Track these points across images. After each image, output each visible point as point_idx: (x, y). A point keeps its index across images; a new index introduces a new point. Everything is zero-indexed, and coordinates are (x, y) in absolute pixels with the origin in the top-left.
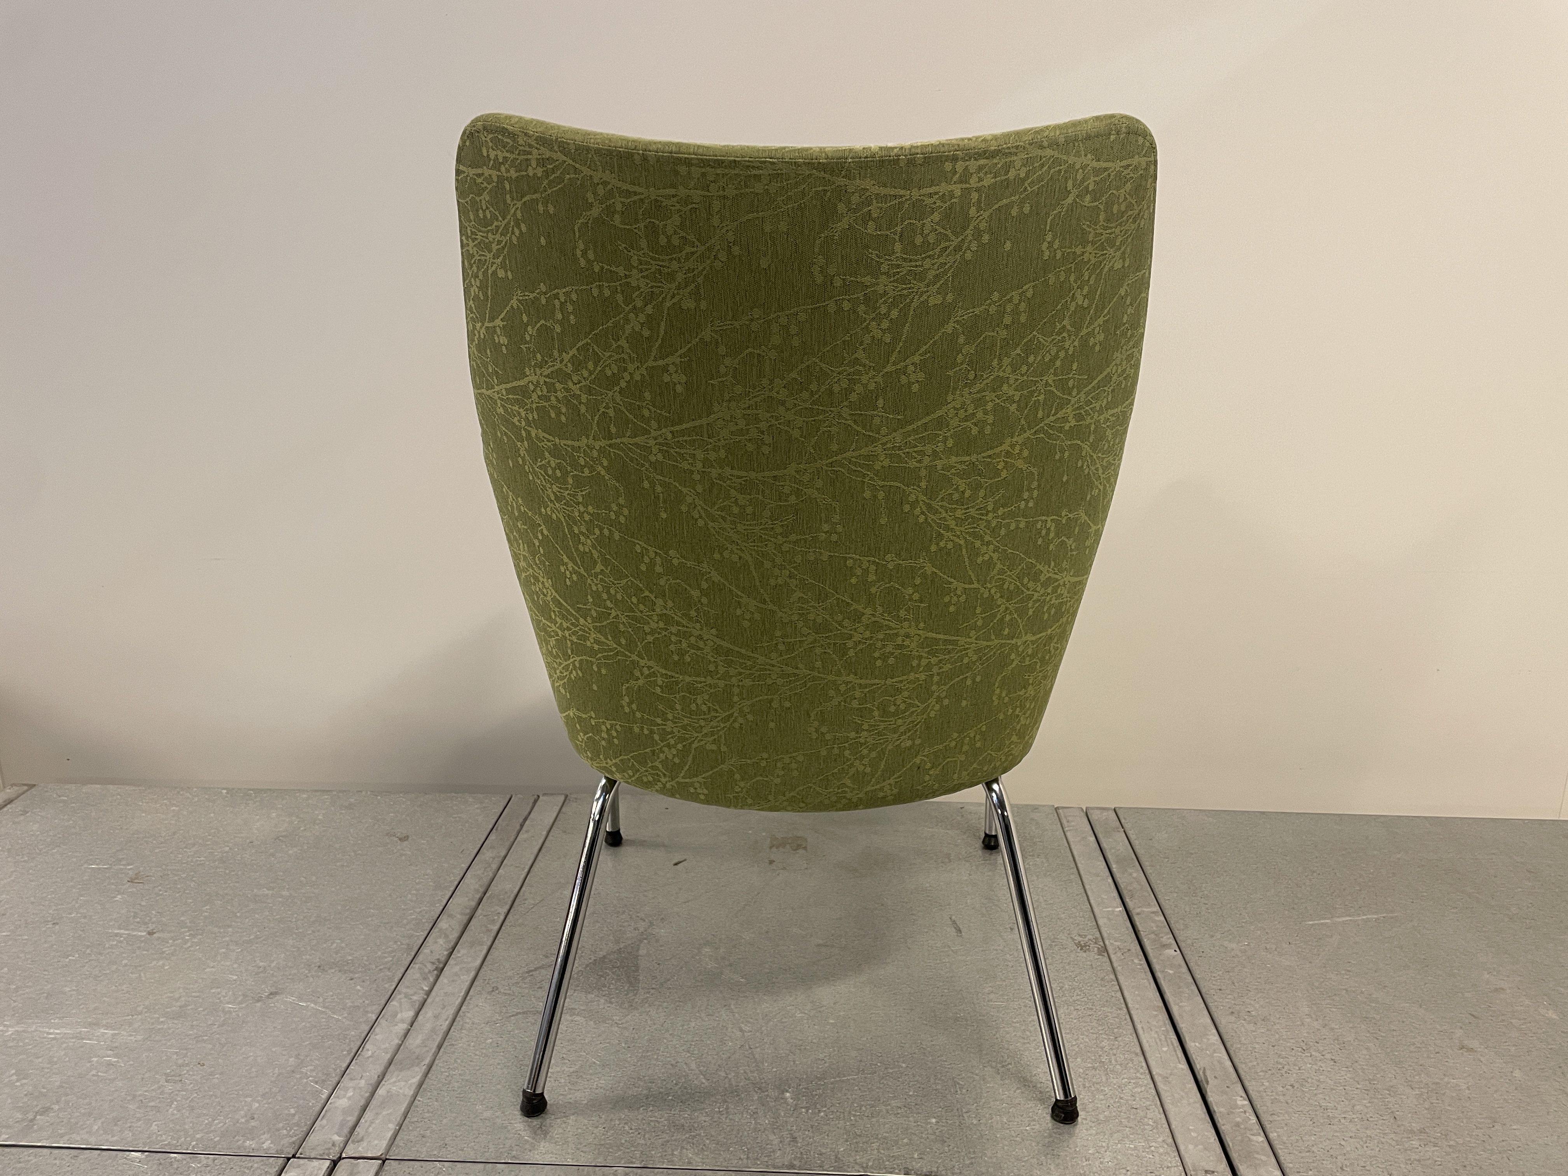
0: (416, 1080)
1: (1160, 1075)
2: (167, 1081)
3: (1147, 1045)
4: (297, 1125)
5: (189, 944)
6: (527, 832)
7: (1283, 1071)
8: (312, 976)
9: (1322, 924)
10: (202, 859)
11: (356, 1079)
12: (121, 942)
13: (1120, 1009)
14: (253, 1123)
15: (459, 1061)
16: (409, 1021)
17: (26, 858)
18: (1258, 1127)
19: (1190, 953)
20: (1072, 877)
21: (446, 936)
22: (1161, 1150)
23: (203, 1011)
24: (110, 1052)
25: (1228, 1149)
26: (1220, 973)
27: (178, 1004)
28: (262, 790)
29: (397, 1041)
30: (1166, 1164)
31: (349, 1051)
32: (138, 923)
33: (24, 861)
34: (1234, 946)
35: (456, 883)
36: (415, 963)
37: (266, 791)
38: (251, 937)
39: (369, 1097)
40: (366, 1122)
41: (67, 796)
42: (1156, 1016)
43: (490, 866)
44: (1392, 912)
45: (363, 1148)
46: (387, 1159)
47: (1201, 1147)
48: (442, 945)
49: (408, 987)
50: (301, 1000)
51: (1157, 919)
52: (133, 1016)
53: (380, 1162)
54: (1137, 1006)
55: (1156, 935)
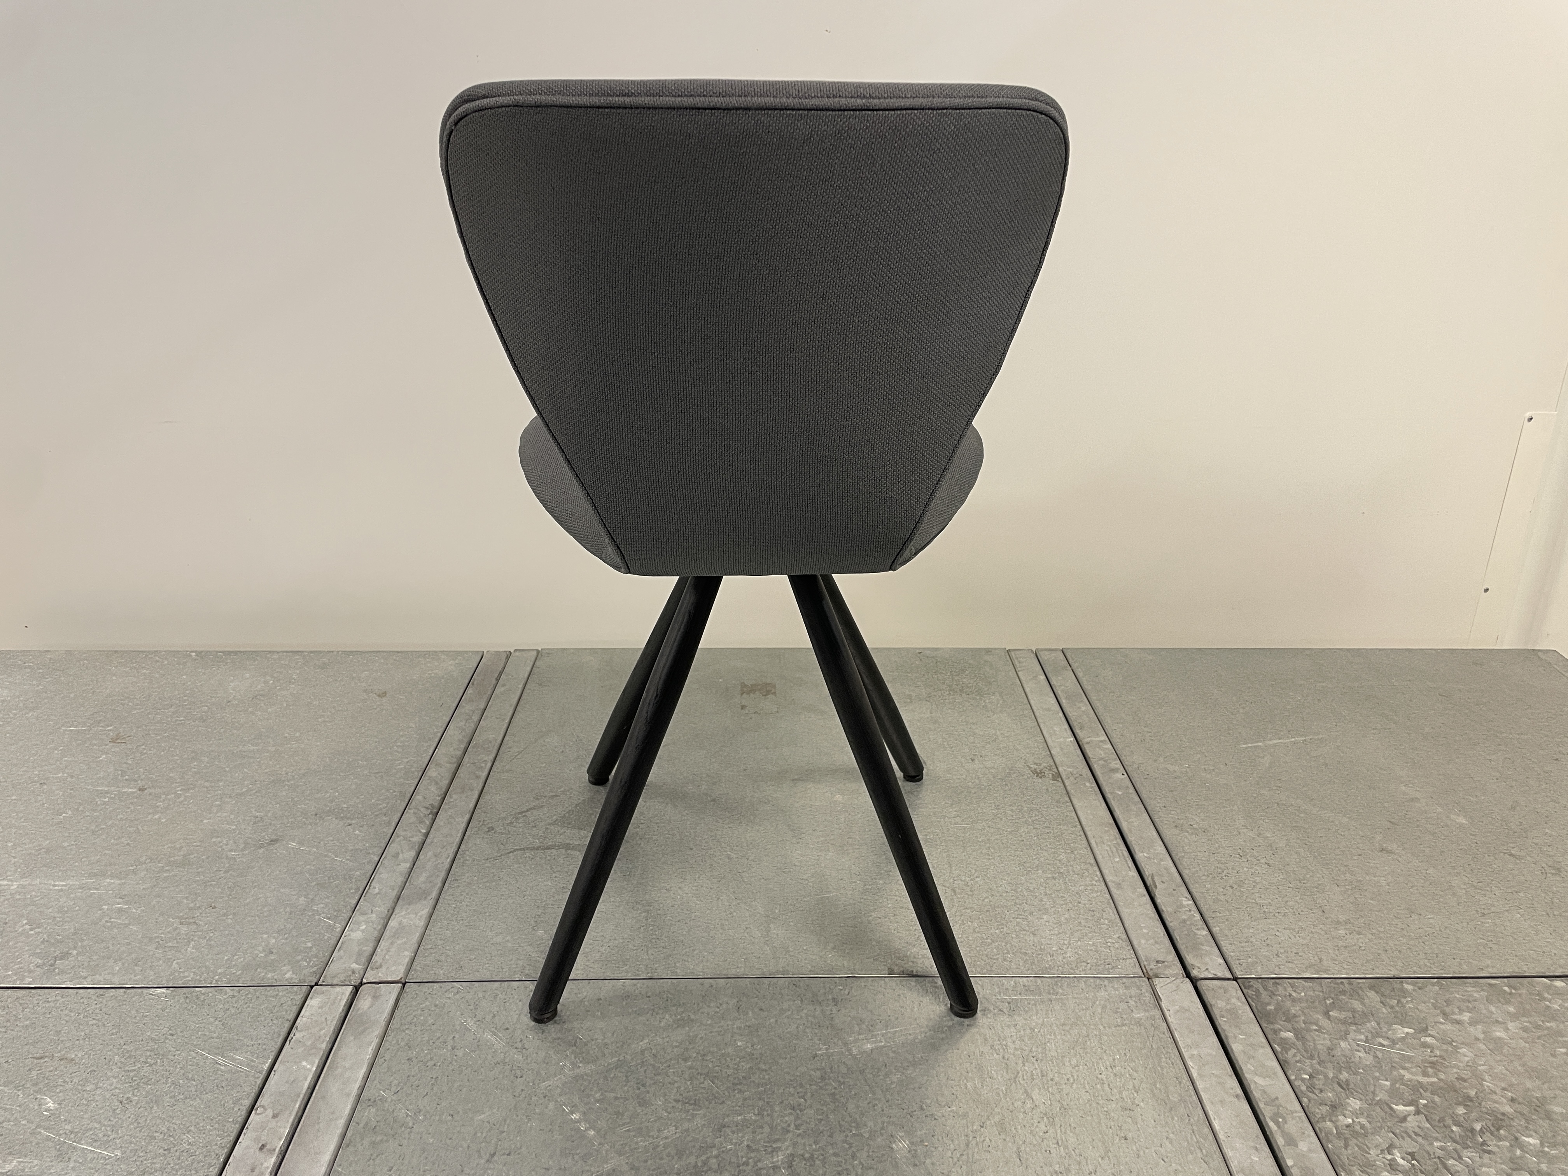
0: (425, 912)
1: (1113, 882)
2: (181, 924)
3: (1101, 857)
4: (316, 956)
5: (182, 799)
6: (504, 685)
7: (1223, 875)
8: (310, 824)
9: (1255, 747)
11: (366, 914)
12: (112, 798)
13: (1076, 827)
14: (273, 957)
15: (464, 894)
16: (411, 860)
18: (1201, 923)
19: (1136, 775)
20: (1026, 712)
21: (437, 783)
22: (1117, 945)
23: (207, 858)
24: (119, 900)
25: (1176, 942)
26: (1164, 792)
27: (181, 853)
28: (232, 652)
29: (401, 879)
30: (1122, 957)
31: (357, 889)
32: (127, 780)
34: (1176, 768)
35: (440, 734)
36: (409, 809)
37: (236, 653)
38: (244, 790)
39: (381, 929)
40: (382, 951)
42: (1107, 831)
43: (471, 718)
44: (1318, 734)
45: (382, 974)
46: (406, 982)
47: (1152, 941)
48: (433, 792)
49: (405, 830)
50: (303, 845)
51: (1105, 746)
52: (137, 866)
53: (400, 985)
54: (1090, 823)
55: (1105, 761)
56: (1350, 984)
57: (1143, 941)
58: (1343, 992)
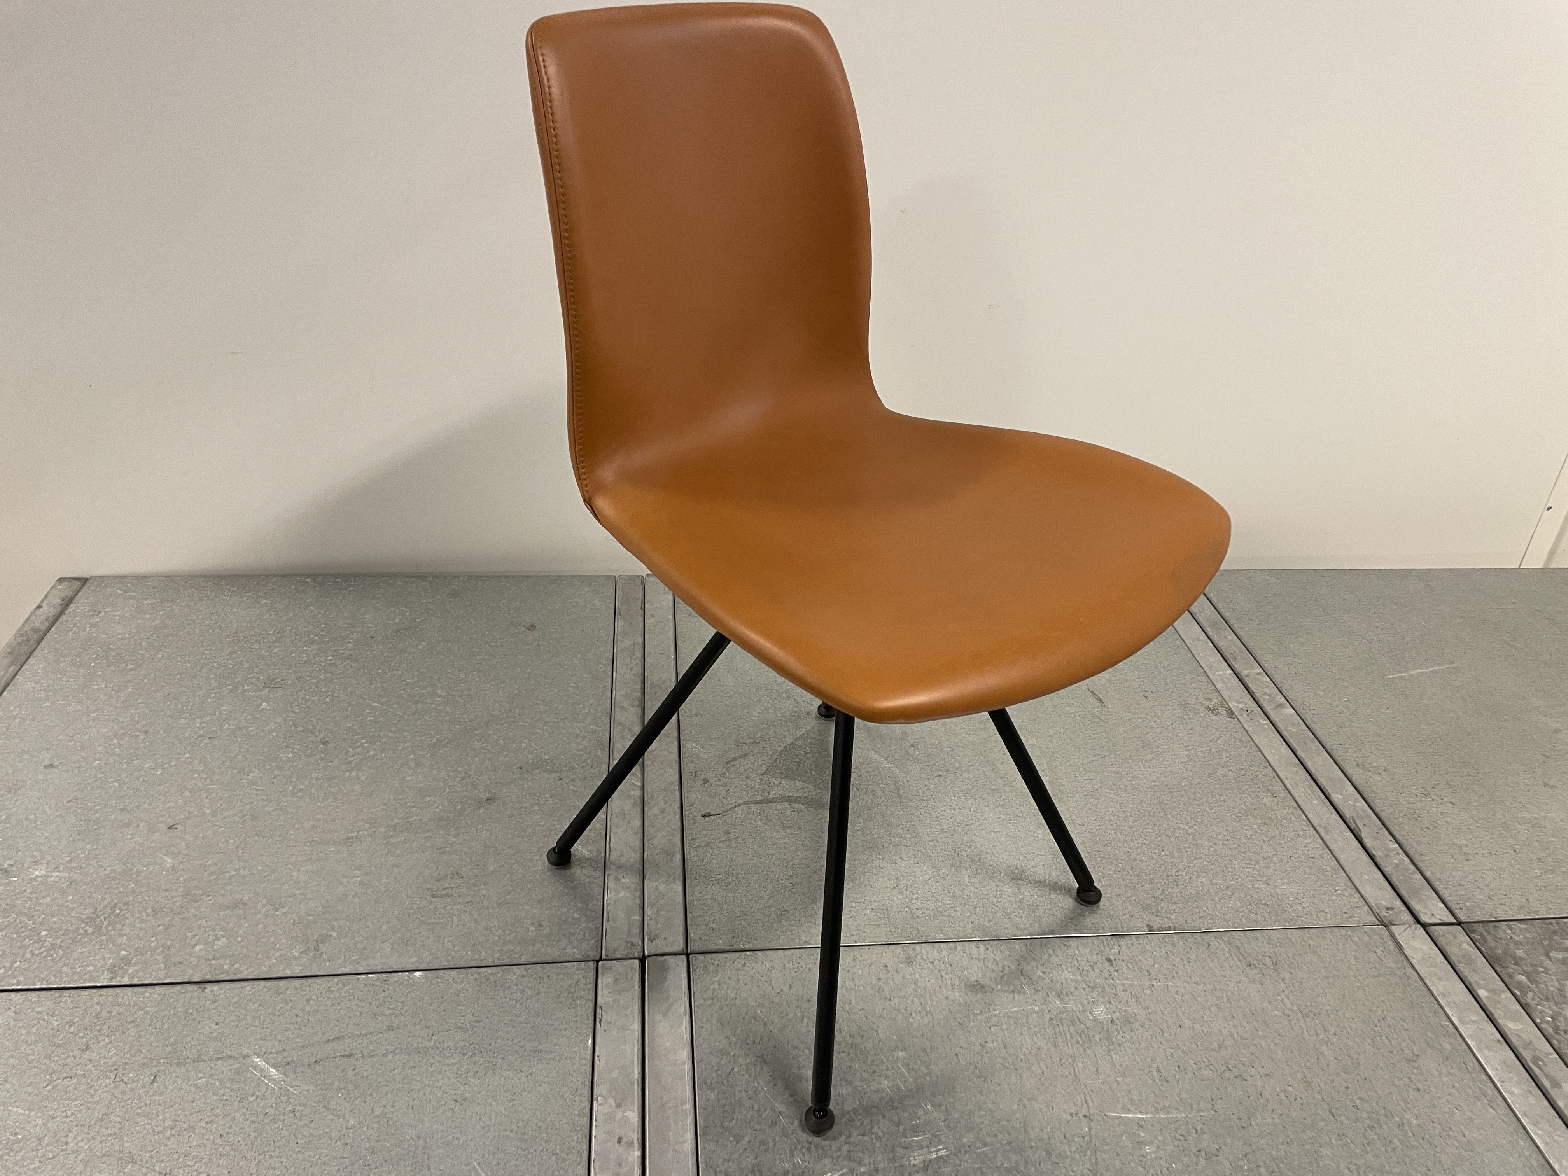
0: (677, 875)
1: (1321, 826)
3: (1300, 799)
4: (588, 929)
6: (653, 616)
7: (1415, 815)
8: (519, 779)
9: (1400, 677)
10: (330, 658)
12: (298, 754)
13: (1266, 768)
17: (132, 666)
18: (1412, 867)
19: (1304, 711)
22: (1346, 893)
24: (357, 872)
25: (1395, 887)
26: (1335, 728)
27: (398, 816)
31: (598, 851)
32: (302, 731)
33: (131, 669)
34: (1335, 702)
35: (610, 673)
38: (433, 741)
39: (641, 896)
40: (651, 921)
41: (133, 592)
42: (1297, 772)
43: (634, 654)
44: (1453, 663)
45: (661, 945)
46: (689, 954)
47: (1374, 887)
50: (523, 803)
51: (1264, 679)
52: (358, 832)
53: (685, 956)
54: (1278, 764)
55: (1269, 695)
56: (1558, 923)
57: (1368, 887)
58: (1555, 933)
